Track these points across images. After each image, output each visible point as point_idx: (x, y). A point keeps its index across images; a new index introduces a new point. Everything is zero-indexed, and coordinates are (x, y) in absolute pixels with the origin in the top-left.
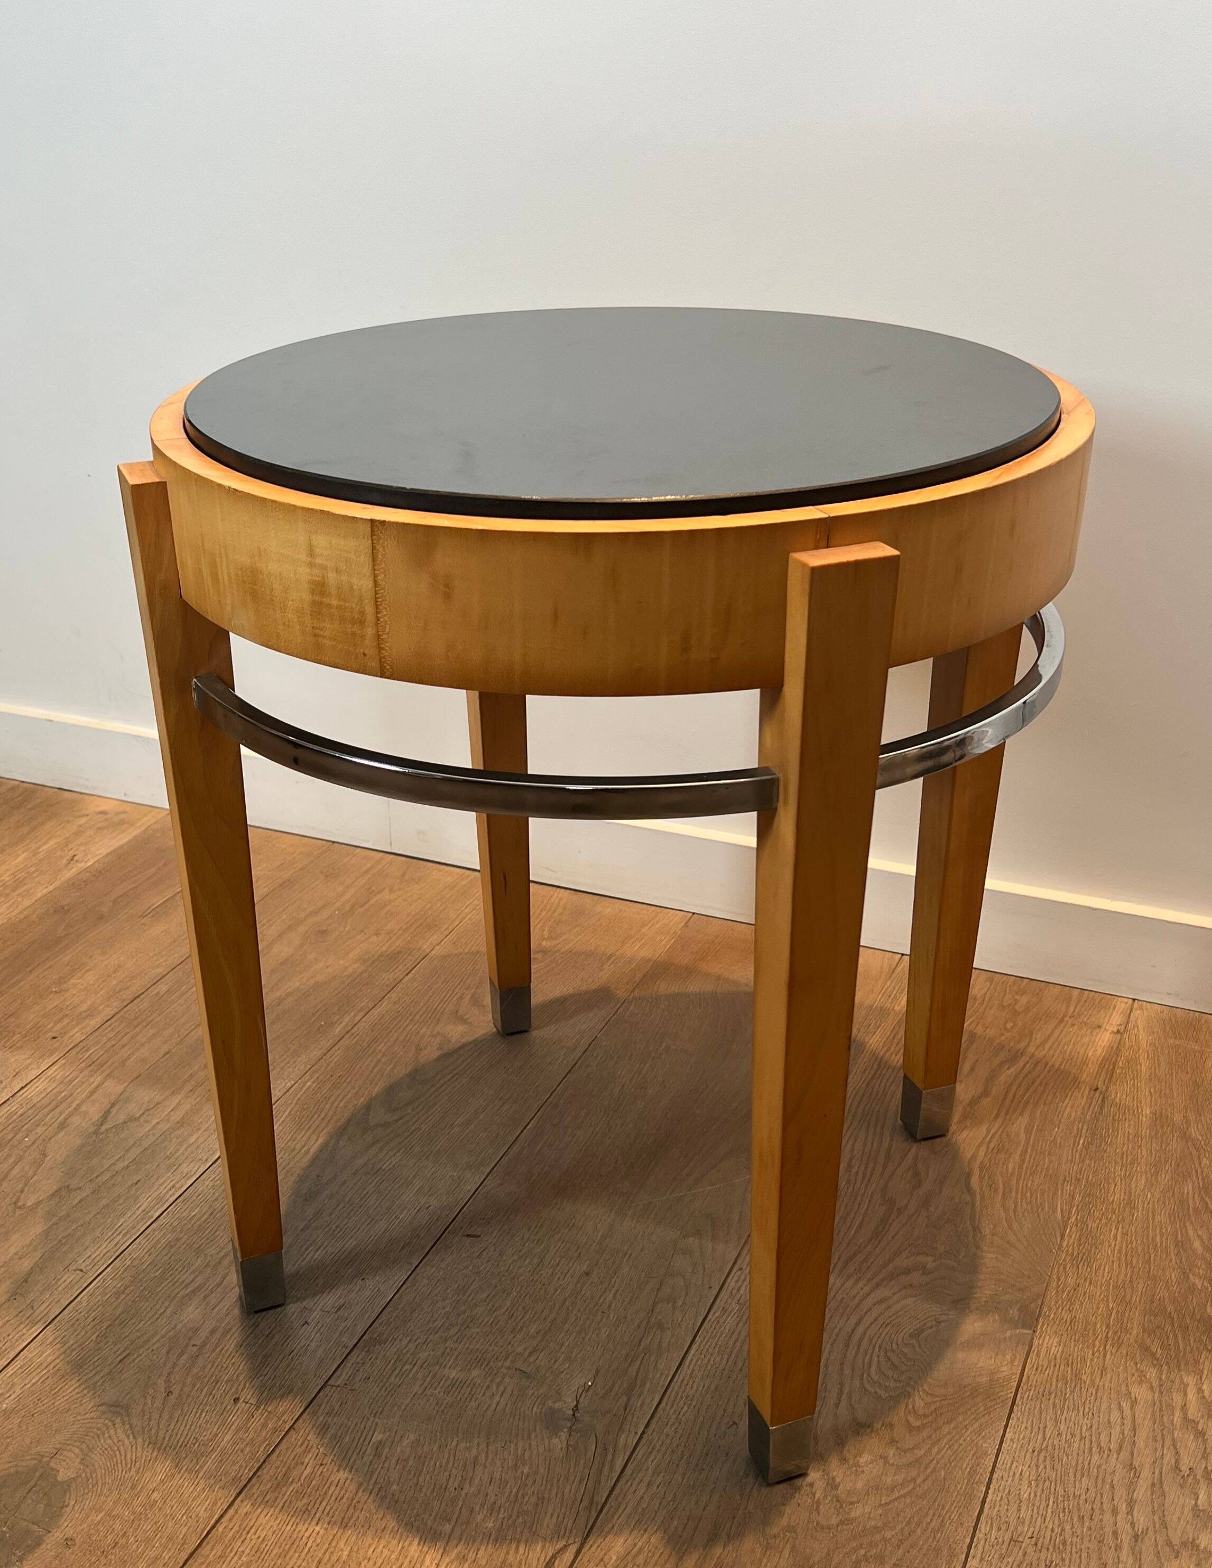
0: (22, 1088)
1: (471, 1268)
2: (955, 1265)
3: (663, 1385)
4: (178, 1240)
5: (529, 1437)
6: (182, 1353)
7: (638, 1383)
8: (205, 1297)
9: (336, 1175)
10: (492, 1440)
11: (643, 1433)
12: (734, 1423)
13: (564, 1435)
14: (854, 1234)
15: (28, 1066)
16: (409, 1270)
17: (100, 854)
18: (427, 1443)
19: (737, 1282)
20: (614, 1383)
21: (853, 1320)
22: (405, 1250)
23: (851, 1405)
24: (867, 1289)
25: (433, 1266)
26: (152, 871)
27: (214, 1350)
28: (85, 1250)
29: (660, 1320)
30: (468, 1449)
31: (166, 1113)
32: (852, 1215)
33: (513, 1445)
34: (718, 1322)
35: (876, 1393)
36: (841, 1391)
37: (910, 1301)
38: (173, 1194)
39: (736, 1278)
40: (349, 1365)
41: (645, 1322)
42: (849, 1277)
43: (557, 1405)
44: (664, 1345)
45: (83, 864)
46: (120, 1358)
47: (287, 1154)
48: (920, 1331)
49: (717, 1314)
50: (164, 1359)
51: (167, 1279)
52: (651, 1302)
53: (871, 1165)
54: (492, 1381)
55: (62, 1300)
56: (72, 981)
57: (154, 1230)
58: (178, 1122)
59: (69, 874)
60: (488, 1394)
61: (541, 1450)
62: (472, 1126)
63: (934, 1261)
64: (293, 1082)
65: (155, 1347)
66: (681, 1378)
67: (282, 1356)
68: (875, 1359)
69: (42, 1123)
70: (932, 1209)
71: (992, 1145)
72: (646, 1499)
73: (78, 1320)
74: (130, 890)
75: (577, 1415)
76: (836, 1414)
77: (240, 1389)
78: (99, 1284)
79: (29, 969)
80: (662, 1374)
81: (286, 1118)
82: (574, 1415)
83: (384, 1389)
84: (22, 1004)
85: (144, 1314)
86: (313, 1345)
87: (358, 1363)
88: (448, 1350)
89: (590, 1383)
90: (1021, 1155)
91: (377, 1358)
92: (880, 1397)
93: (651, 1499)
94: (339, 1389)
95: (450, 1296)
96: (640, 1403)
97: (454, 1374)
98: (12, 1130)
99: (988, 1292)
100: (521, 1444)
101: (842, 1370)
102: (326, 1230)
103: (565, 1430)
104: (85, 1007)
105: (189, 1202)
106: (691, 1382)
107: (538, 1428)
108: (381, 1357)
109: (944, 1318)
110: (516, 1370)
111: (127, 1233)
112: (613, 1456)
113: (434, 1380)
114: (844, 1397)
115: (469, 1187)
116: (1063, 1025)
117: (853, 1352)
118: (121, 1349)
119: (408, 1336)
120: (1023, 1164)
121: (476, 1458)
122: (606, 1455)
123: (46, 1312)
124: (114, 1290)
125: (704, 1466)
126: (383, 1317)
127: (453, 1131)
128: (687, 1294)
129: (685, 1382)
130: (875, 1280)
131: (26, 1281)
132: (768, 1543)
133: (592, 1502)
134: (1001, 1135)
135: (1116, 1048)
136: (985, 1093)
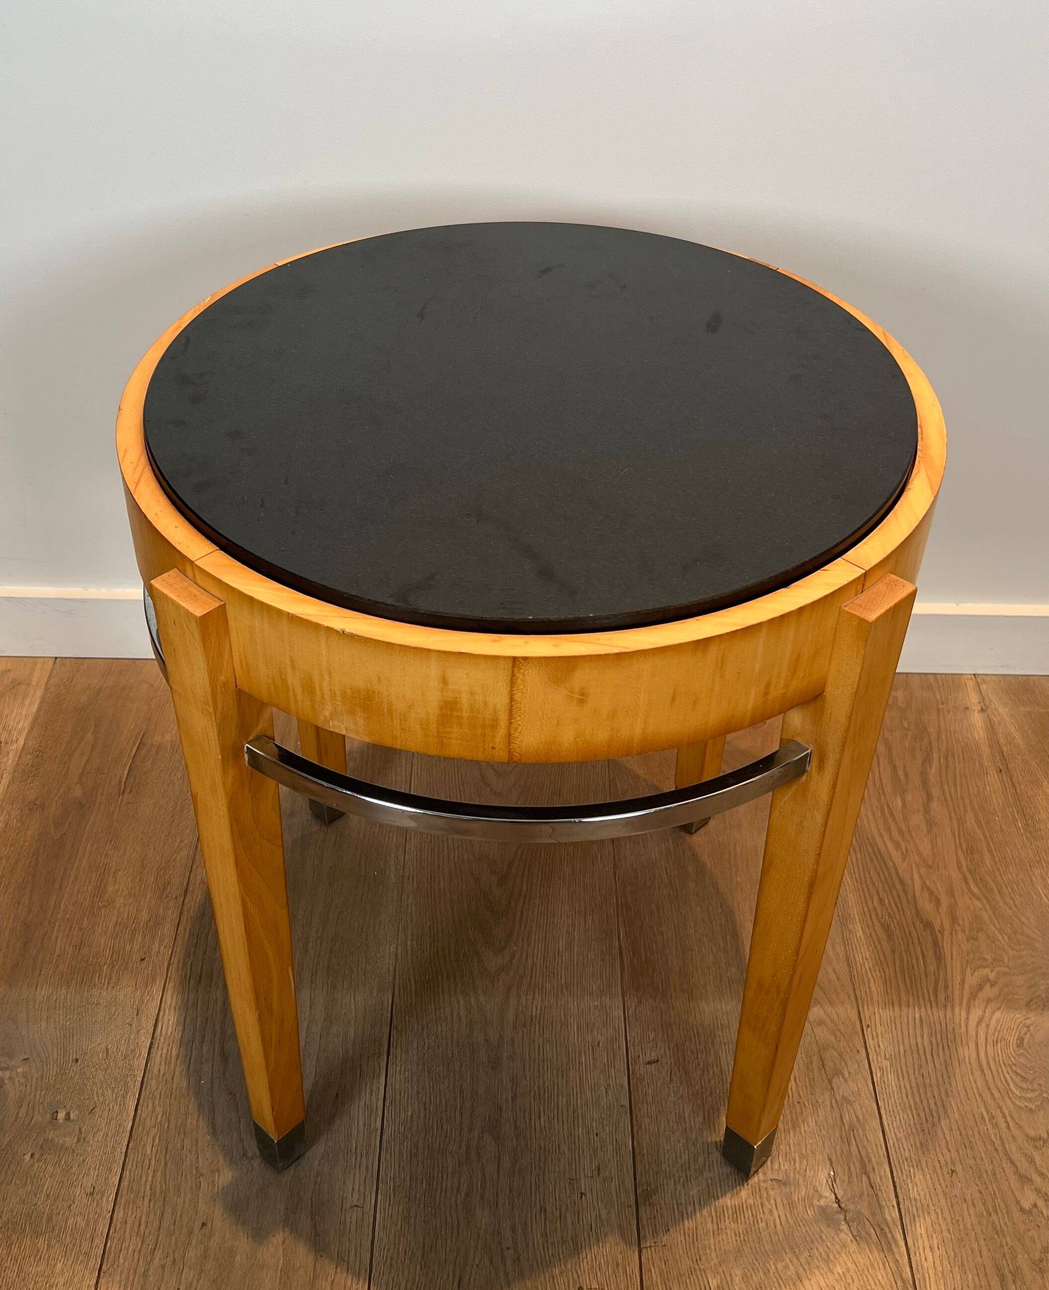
0: (155, 1026)
1: (672, 1095)
2: (1006, 969)
3: (884, 1155)
4: (416, 1146)
5: (823, 1240)
6: (504, 1263)
7: (866, 1160)
8: (482, 1197)
9: (500, 1034)
10: (797, 1252)
11: (898, 1204)
12: (953, 1171)
13: (844, 1227)
14: (924, 964)
15: (141, 1001)
16: (626, 1115)
17: (23, 728)
18: (753, 1274)
19: (873, 1039)
20: (849, 1168)
21: (972, 1046)
22: (609, 1092)
23: (1017, 1124)
24: (963, 1013)
25: (643, 1103)
26: (89, 736)
27: (527, 1246)
28: (344, 1183)
29: (843, 1095)
30: (786, 1267)
31: (307, 1014)
32: (911, 947)
33: (815, 1251)
34: (884, 1082)
35: (1026, 1107)
36: (1004, 1117)
37: (997, 1015)
38: (377, 1099)
39: (870, 1037)
40: (645, 1222)
41: (834, 1101)
42: (945, 1006)
43: (822, 1202)
44: (861, 1117)
45: (14, 746)
46: (456, 1284)
47: (444, 1025)
48: (1021, 1040)
49: (879, 1075)
50: (493, 1271)
51: (437, 1190)
52: (826, 1081)
53: (895, 893)
54: (761, 1197)
55: (363, 1242)
56: (110, 889)
57: (388, 1142)
58: (325, 1020)
59: (10, 762)
60: (766, 1211)
61: (838, 1247)
62: (576, 949)
63: (992, 972)
64: (394, 946)
65: (477, 1262)
66: (891, 1143)
67: (586, 1234)
68: (1008, 1076)
69: (204, 1059)
70: (961, 922)
71: (964, 847)
72: (938, 1262)
73: (392, 1258)
74: (85, 765)
75: (843, 1205)
76: (1013, 1136)
77: (575, 1276)
78: (382, 1215)
79: (57, 886)
80: (876, 1145)
81: (416, 987)
82: (840, 1206)
83: (687, 1236)
84: (81, 929)
85: (443, 1233)
86: (604, 1213)
87: (650, 1219)
88: (710, 1181)
89: (832, 1173)
90: (988, 850)
91: (661, 1208)
92: (1031, 1109)
93: (941, 1262)
94: (653, 1248)
95: (675, 1127)
96: (878, 1178)
97: (729, 1201)
98: (181, 1075)
99: (1043, 988)
100: (821, 1249)
101: (992, 1094)
102: (532, 1094)
103: (843, 1223)
104: (144, 916)
105: (398, 1103)
106: (901, 1146)
107: (823, 1229)
108: (663, 1206)
109: (1028, 1022)
110: (772, 1180)
111: (367, 1153)
112: (892, 1234)
113: (718, 1214)
114: (1009, 1119)
115: (617, 1014)
116: (941, 713)
117: (990, 1076)
118: (451, 1275)
119: (670, 1178)
120: (995, 859)
121: (797, 1273)
122: (886, 1236)
123: (358, 1259)
124: (400, 1217)
125: (957, 1218)
126: (639, 1169)
127: (564, 958)
128: (846, 1064)
129: (896, 1145)
130: (964, 1004)
131: (317, 1234)
132: (1040, 1269)
133: (903, 1281)
134: (965, 837)
135: (991, 727)
136: (929, 797)
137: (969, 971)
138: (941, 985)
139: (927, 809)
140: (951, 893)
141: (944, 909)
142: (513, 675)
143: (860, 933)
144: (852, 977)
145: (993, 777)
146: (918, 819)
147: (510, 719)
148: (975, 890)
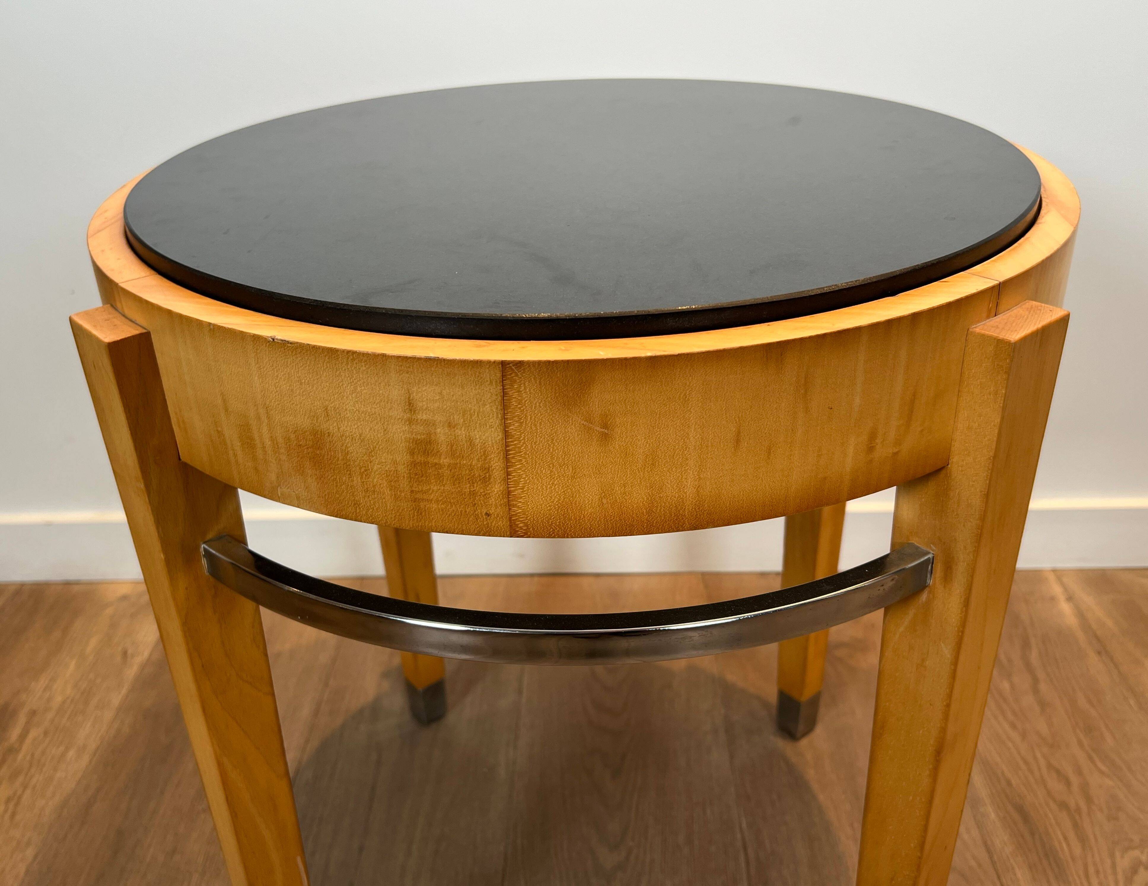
14: (1068, 846)
63: (1142, 853)
70: (1096, 801)
71: (1081, 725)
90: (1106, 727)
116: (1030, 603)
120: (1115, 736)
134: (1079, 716)
135: (1081, 614)
136: (1036, 681)
137: (1118, 854)
138: (1091, 870)
139: (1036, 690)
140: (1079, 772)
141: (1075, 788)
142: (504, 394)
143: (993, 816)
144: (993, 863)
145: (1093, 658)
146: (1028, 700)
147: (507, 467)
148: (1103, 768)
